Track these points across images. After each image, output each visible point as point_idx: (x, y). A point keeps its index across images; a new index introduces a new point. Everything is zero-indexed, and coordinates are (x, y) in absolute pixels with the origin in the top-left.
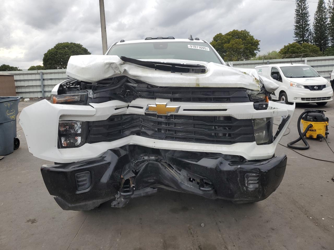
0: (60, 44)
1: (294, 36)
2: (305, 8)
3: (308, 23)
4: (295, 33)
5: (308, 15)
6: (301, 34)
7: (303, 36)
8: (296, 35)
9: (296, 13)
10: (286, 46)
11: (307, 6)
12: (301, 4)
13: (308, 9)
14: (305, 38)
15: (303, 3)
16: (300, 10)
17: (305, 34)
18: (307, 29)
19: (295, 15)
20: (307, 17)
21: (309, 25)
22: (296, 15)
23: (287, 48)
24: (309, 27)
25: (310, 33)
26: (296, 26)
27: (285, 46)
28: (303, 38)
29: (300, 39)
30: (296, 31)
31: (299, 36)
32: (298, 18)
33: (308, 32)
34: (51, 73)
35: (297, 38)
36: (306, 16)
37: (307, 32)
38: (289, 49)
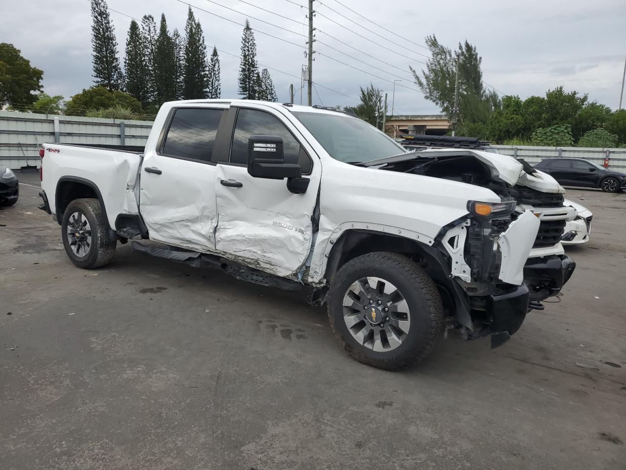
1: (94, 75)
2: (108, 29)
3: (116, 56)
4: (94, 69)
5: (114, 42)
6: (105, 73)
7: (109, 77)
8: (98, 73)
9: (93, 33)
10: (86, 90)
11: (111, 24)
12: (102, 20)
13: (114, 31)
14: (113, 81)
15: (104, 18)
16: (100, 30)
17: (112, 74)
18: (115, 66)
19: (93, 36)
20: (114, 46)
21: (116, 59)
22: (94, 38)
23: (89, 95)
24: (118, 63)
25: (120, 75)
26: (96, 57)
27: (84, 90)
28: (109, 81)
29: (104, 81)
30: (96, 65)
31: (101, 76)
32: (98, 44)
33: (117, 72)
35: (99, 80)
36: (112, 43)
37: (115, 71)
38: (92, 97)
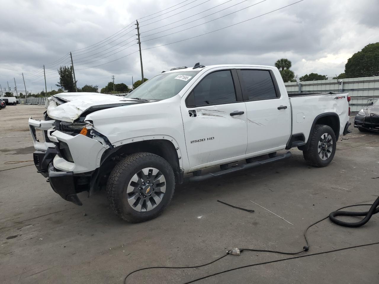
0: (372, 44)
34: (310, 85)
